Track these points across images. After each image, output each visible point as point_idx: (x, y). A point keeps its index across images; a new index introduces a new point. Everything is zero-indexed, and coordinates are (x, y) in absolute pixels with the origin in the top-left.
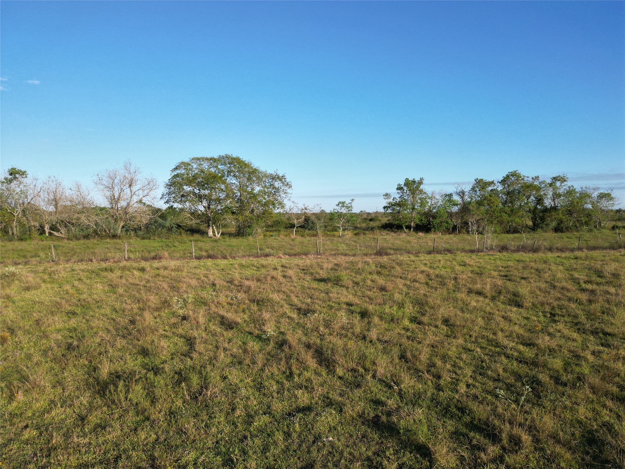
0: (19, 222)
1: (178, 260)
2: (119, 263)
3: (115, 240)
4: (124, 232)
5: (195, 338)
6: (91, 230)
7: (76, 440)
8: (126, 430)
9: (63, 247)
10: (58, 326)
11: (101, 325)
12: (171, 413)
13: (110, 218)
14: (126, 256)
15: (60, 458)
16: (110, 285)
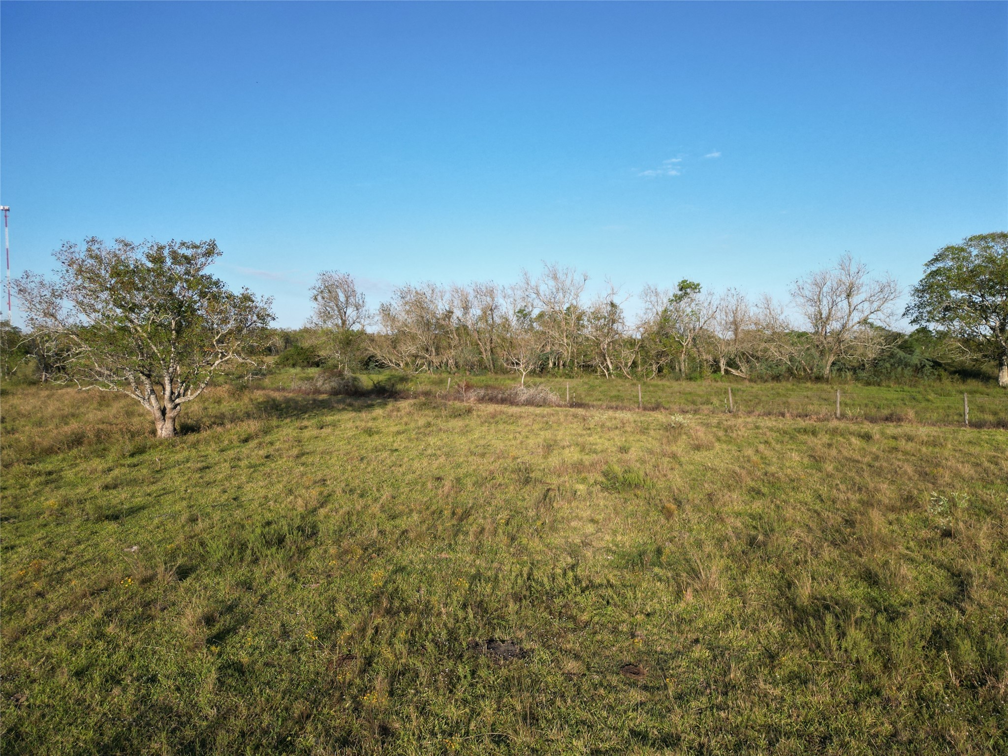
0: (689, 354)
1: (934, 425)
2: (826, 423)
3: (819, 385)
4: (834, 373)
5: (969, 574)
6: (784, 368)
7: (762, 685)
8: (839, 697)
9: (744, 391)
10: (736, 508)
11: (799, 518)
12: (921, 698)
13: (813, 350)
14: (838, 412)
15: (740, 702)
16: (811, 456)
